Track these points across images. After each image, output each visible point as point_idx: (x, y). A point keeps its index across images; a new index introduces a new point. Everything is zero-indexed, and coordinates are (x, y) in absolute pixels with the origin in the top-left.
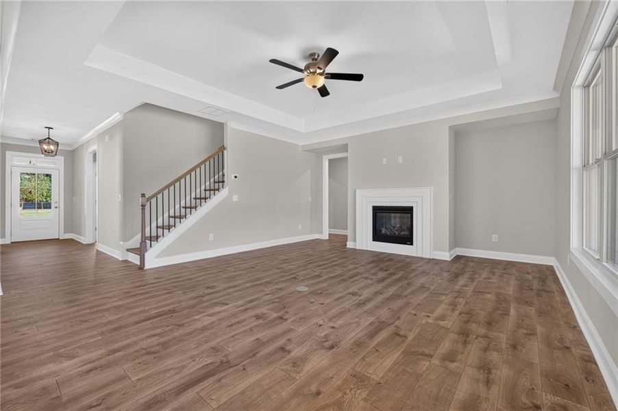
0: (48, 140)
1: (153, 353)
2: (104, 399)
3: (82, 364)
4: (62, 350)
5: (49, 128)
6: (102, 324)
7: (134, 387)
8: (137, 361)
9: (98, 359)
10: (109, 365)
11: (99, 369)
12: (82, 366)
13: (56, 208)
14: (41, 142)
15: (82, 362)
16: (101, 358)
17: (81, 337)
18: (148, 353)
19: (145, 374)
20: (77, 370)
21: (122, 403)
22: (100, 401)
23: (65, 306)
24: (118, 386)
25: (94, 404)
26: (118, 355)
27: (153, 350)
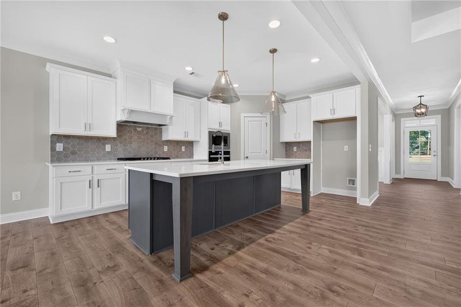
0: (421, 105)
1: (409, 293)
2: (348, 289)
3: (360, 262)
4: (361, 248)
5: (421, 97)
6: (398, 248)
7: (370, 300)
8: (390, 287)
9: (370, 266)
10: (372, 274)
11: (365, 272)
12: (360, 263)
13: (435, 156)
14: (415, 108)
15: (362, 261)
16: (373, 267)
17: (378, 248)
18: (405, 290)
19: (385, 300)
20: (354, 263)
21: (354, 300)
22: (346, 288)
23: (390, 225)
24: (362, 290)
25: (342, 287)
26: (384, 273)
27: (412, 291)
